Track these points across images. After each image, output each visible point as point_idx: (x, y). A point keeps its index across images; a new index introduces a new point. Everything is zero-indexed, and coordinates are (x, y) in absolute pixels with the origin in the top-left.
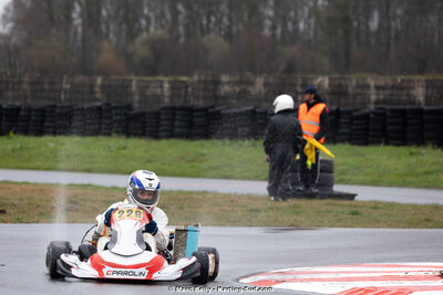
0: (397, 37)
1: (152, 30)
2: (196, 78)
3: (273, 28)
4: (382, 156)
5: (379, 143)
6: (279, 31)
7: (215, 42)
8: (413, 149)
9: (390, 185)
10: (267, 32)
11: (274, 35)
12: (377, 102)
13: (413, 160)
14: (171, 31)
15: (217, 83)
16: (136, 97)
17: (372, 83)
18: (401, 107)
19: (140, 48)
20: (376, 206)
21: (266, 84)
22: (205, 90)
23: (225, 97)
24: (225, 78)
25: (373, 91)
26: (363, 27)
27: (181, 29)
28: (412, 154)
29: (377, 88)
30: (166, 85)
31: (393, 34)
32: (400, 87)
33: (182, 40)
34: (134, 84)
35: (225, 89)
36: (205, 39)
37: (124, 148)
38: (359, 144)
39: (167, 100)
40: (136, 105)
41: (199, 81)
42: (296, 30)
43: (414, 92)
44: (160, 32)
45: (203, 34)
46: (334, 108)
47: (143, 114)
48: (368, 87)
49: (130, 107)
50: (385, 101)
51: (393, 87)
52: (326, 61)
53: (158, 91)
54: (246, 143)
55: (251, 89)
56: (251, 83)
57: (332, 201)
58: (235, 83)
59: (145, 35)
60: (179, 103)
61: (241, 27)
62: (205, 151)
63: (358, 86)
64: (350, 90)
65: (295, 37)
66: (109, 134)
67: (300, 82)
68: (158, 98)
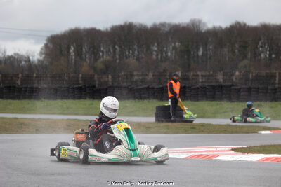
0: (210, 58)
1: (105, 57)
2: (123, 73)
3: (157, 55)
4: (205, 105)
5: (203, 100)
6: (159, 57)
7: (132, 61)
8: (218, 102)
9: (209, 118)
10: (154, 57)
11: (157, 58)
12: (202, 82)
13: (218, 107)
14: (113, 57)
15: (132, 75)
16: (97, 82)
17: (199, 73)
18: (213, 84)
19: (99, 65)
20: (202, 125)
21: (153, 76)
22: (127, 78)
23: (136, 81)
24: (135, 73)
25: (200, 77)
26: (195, 54)
27: (117, 57)
28: (218, 104)
29: (202, 76)
30: (110, 77)
31: (208, 57)
32: (212, 76)
33: (118, 61)
34: (96, 76)
35: (136, 78)
36: (128, 60)
37: (92, 104)
38: (195, 101)
39: (110, 83)
40: (97, 86)
41: (124, 75)
42: (167, 56)
43: (218, 78)
44: (108, 58)
45: (127, 58)
46: (183, 85)
47: (100, 90)
48: (198, 75)
49: (94, 86)
50: (205, 82)
51: (209, 76)
52: (180, 69)
53: (107, 79)
54: (145, 101)
55: (147, 77)
56: (147, 75)
57: (183, 123)
58: (140, 75)
59: (101, 59)
60: (116, 84)
61: (143, 55)
62: (127, 105)
63: (194, 75)
64: (190, 77)
65: (166, 58)
66: (85, 99)
67: (168, 74)
68: (106, 82)
